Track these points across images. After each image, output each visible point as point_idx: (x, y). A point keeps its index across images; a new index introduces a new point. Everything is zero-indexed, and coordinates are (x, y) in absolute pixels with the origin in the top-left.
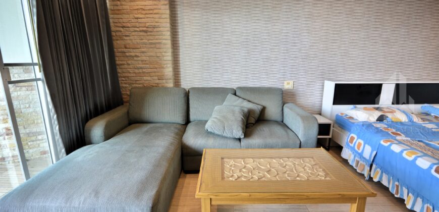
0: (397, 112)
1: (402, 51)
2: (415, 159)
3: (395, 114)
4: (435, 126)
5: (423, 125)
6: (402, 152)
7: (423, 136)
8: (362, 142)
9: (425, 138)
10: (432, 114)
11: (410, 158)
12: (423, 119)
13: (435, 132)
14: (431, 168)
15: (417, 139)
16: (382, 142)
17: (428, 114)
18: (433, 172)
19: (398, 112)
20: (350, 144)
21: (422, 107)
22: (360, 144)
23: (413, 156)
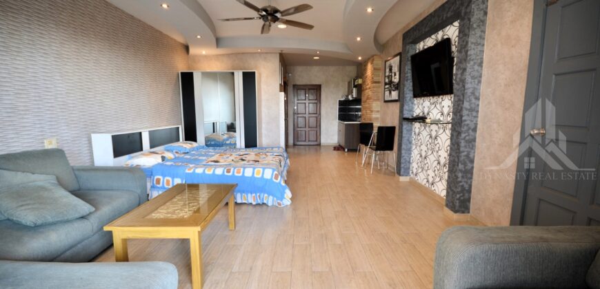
2: (214, 171)
6: (204, 171)
8: (170, 179)
11: (211, 172)
14: (224, 172)
16: (187, 171)
18: (226, 174)
20: (158, 186)
22: (168, 182)
23: (212, 171)
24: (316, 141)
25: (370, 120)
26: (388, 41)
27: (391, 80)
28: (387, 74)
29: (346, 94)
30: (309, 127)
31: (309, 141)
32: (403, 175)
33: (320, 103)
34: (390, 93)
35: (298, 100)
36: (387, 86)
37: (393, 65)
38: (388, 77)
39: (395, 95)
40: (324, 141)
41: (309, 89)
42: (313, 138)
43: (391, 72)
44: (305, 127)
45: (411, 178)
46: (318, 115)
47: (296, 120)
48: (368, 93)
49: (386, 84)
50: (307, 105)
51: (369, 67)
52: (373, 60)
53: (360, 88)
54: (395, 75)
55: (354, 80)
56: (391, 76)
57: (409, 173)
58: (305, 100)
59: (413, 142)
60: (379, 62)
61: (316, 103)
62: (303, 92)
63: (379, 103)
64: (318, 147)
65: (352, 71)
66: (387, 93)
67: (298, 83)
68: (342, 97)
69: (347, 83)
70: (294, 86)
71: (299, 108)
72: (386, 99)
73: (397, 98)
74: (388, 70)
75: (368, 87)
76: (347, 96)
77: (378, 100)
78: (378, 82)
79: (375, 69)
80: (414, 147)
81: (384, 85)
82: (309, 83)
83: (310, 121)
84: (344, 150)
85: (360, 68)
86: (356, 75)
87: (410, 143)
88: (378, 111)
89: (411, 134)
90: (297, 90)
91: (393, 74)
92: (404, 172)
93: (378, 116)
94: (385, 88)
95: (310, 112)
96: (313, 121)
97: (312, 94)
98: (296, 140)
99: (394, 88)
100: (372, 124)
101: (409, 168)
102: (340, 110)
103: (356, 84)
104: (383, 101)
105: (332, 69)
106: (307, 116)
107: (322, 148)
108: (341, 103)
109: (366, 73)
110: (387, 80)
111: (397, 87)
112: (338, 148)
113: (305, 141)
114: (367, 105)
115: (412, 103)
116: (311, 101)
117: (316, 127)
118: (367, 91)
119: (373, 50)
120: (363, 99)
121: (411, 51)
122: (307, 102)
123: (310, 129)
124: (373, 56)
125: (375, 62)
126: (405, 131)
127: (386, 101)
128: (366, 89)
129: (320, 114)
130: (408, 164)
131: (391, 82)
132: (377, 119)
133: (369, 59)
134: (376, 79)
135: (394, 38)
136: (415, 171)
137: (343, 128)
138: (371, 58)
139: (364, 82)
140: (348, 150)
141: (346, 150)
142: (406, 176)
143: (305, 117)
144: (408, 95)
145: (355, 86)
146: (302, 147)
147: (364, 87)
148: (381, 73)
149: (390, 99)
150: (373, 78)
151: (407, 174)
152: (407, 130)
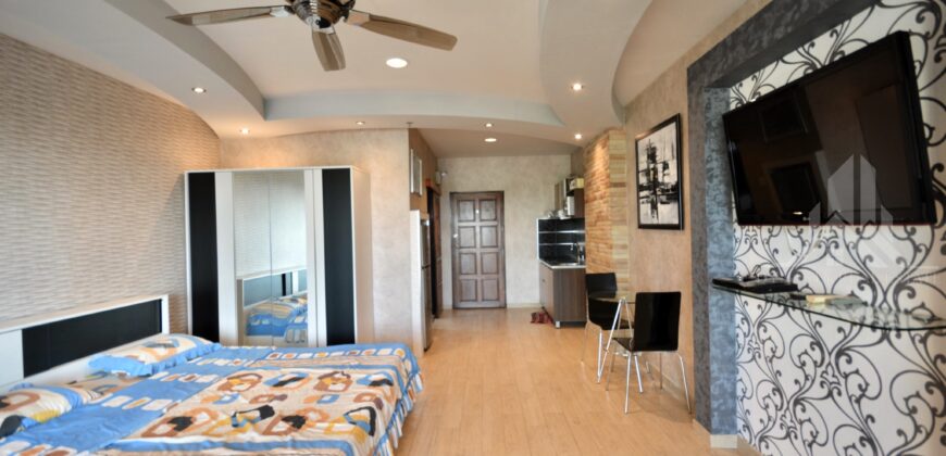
0: (42, 397)
1: (19, 253)
3: (38, 402)
4: (126, 399)
5: (105, 405)
7: (110, 432)
9: (116, 433)
10: (114, 372)
12: (100, 391)
13: (128, 411)
15: (102, 446)
17: (104, 374)
19: (43, 394)
21: (90, 363)
24: (498, 299)
25: (608, 264)
26: (639, 98)
27: (655, 179)
28: (643, 166)
29: (553, 208)
30: (483, 273)
31: (483, 300)
32: (717, 432)
33: (503, 225)
34: (654, 207)
35: (460, 221)
36: (643, 194)
37: (658, 145)
38: (647, 172)
39: (667, 213)
40: (512, 299)
41: (481, 200)
42: (490, 293)
43: (654, 161)
44: (476, 273)
45: (741, 441)
46: (499, 247)
47: (457, 260)
48: (598, 206)
49: (641, 188)
50: (478, 230)
51: (599, 154)
52: (608, 138)
53: (579, 196)
54: (666, 166)
55: (568, 181)
56: (655, 170)
57: (734, 425)
58: (474, 220)
59: (741, 339)
60: (620, 144)
61: (496, 227)
62: (469, 206)
63: (625, 228)
64: (501, 312)
65: (563, 164)
66: (646, 208)
67: (459, 190)
68: (545, 214)
69: (553, 188)
70: (452, 194)
71: (462, 235)
72: (643, 222)
73: (676, 221)
74: (643, 158)
75: (597, 194)
76: (555, 212)
77: (623, 221)
78: (622, 185)
79: (613, 158)
80: (745, 356)
81: (634, 188)
82: (480, 189)
83: (484, 261)
84: (553, 322)
85: (580, 158)
86: (569, 172)
87: (732, 341)
88: (624, 247)
89: (732, 320)
90: (459, 201)
91: (660, 167)
92: (722, 423)
93: (625, 256)
94: (639, 198)
95: (485, 244)
96: (489, 261)
97: (487, 210)
98: (458, 299)
99: (664, 198)
100: (612, 276)
101: (734, 411)
102: (542, 238)
103: (572, 188)
104: (635, 225)
105: (524, 161)
106: (478, 251)
107: (509, 315)
108: (543, 225)
109: (591, 166)
110: (643, 180)
111: (675, 194)
112: (541, 317)
113: (476, 300)
114: (598, 233)
115: (730, 237)
116: (483, 223)
117: (498, 273)
118: (596, 203)
119: (609, 116)
120: (588, 219)
121: (714, 104)
122: (477, 224)
123: (484, 277)
124: (606, 131)
125: (611, 142)
126: (714, 313)
127: (642, 226)
128: (595, 199)
129: (503, 247)
130: (730, 401)
131: (654, 185)
132: (623, 263)
133: (597, 138)
134: (616, 178)
135: (656, 87)
136: (757, 427)
137: (549, 276)
138: (604, 135)
139: (589, 184)
140: (562, 324)
141: (558, 324)
142: (728, 433)
143: (475, 254)
144: (715, 217)
145: (570, 193)
146: (471, 312)
147: (589, 194)
148: (628, 166)
149: (655, 222)
150: (608, 176)
151: (730, 428)
152: (722, 309)
